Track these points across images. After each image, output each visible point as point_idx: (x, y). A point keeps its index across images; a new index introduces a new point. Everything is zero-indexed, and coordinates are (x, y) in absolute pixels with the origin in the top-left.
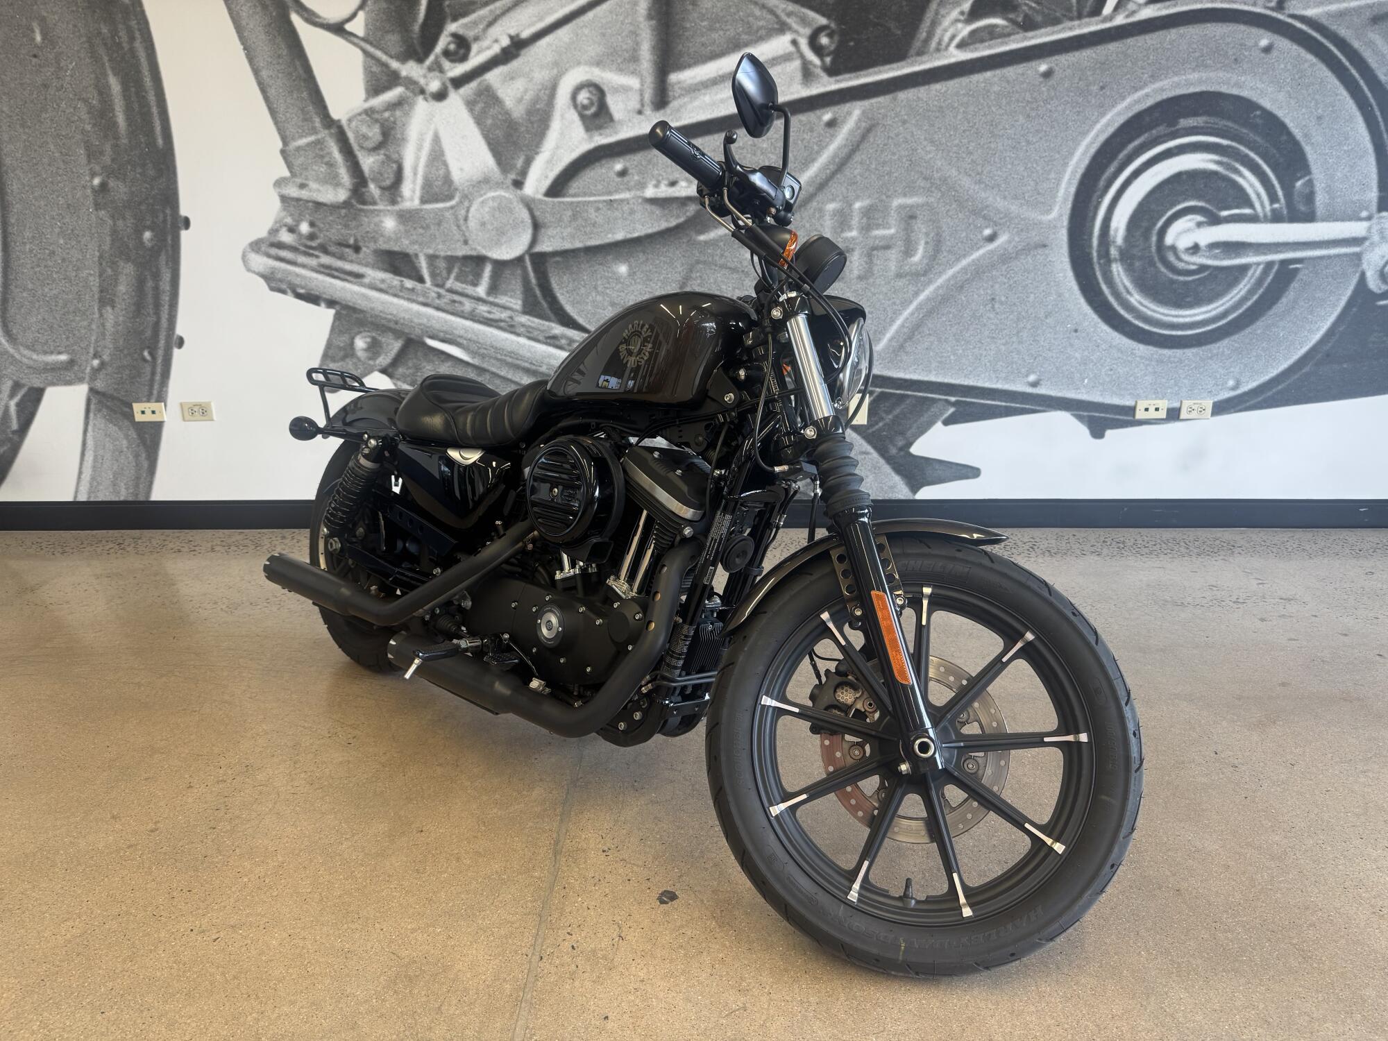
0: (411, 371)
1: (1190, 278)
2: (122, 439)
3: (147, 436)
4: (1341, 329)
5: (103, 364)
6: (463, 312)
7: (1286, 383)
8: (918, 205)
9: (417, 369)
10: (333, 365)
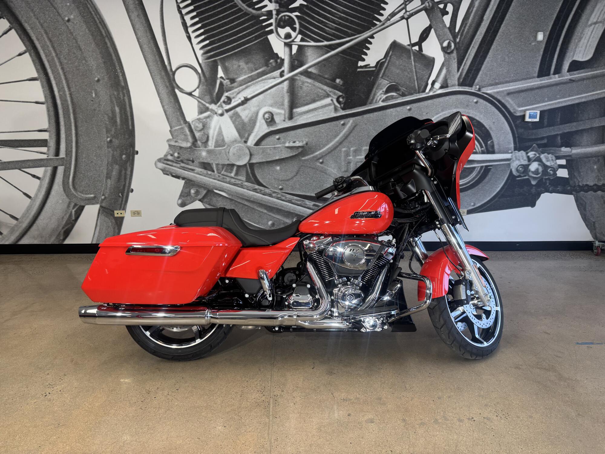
0: (209, 200)
3: (118, 222)
4: (506, 187)
5: (105, 198)
6: (226, 181)
7: (490, 204)
9: (211, 199)
10: (183, 198)
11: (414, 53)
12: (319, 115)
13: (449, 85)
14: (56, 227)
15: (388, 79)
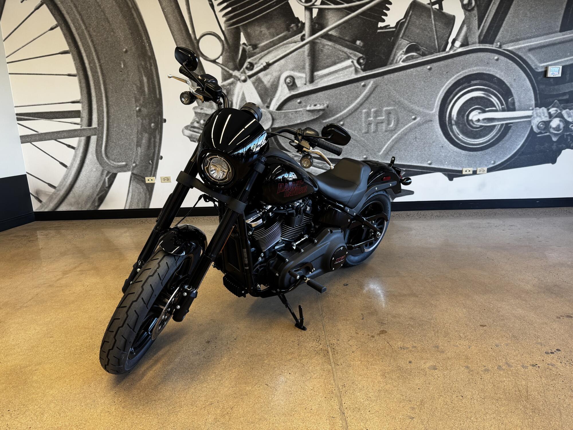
1: (477, 130)
2: (141, 189)
3: (149, 188)
4: (526, 144)
5: (136, 165)
7: (510, 162)
8: (391, 110)
11: (434, 12)
12: (340, 77)
13: (470, 43)
14: (91, 194)
15: (408, 39)
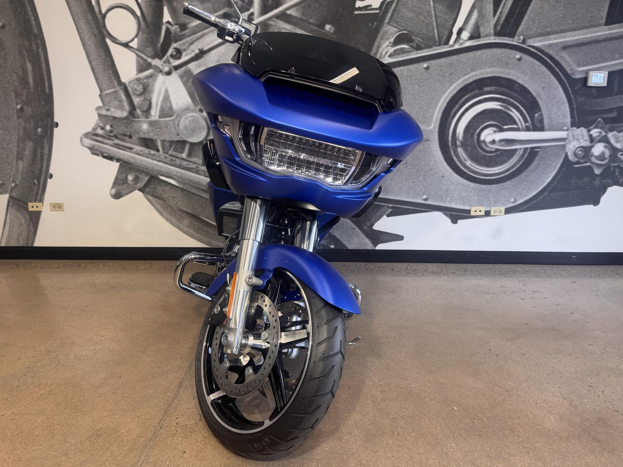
0: (152, 190)
1: (492, 155)
2: (23, 219)
3: (34, 217)
4: (559, 177)
5: (16, 185)
6: (176, 164)
7: (536, 201)
9: (155, 189)
10: (118, 187)
13: (482, 35)
15: (395, 25)
